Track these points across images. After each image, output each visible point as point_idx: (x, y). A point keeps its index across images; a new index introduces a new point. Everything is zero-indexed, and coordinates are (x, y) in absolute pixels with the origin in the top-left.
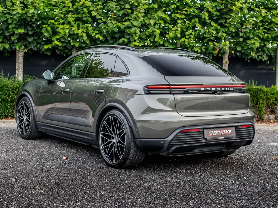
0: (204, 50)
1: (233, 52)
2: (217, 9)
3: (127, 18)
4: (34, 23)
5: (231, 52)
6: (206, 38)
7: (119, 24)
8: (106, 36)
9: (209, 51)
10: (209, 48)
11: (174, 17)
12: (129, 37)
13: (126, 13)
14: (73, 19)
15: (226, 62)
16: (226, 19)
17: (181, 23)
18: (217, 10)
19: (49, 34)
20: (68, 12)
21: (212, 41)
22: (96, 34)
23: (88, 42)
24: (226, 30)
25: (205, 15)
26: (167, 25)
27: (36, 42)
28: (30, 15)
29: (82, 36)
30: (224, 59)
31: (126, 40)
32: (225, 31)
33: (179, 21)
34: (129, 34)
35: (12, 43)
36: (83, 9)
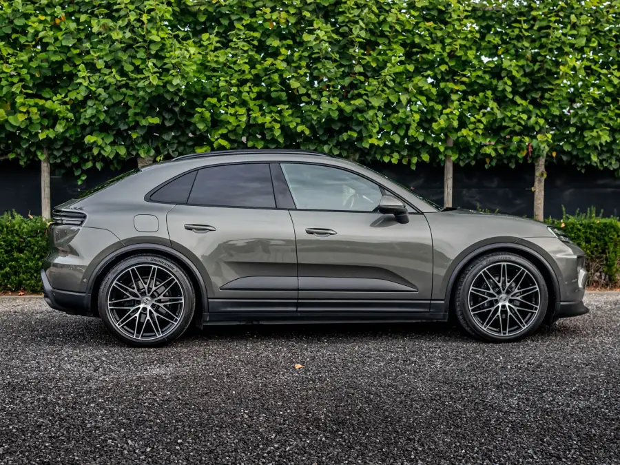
0: (502, 152)
1: (554, 154)
2: (524, 71)
3: (356, 92)
4: (176, 104)
5: (550, 154)
6: (506, 127)
7: (342, 104)
8: (316, 127)
9: (509, 154)
10: (511, 148)
11: (443, 89)
12: (360, 128)
13: (355, 82)
14: (253, 96)
15: (542, 175)
16: (544, 91)
17: (459, 100)
18: (525, 75)
19: (206, 126)
20: (242, 83)
21: (517, 134)
22: (298, 124)
23: (281, 140)
24: (544, 112)
25: (506, 86)
26: (431, 104)
27: (176, 141)
28: (172, 90)
29: (271, 129)
30: (536, 168)
31: (355, 135)
32: (542, 114)
33: (454, 97)
34: (360, 123)
35: (131, 145)
36: (272, 76)
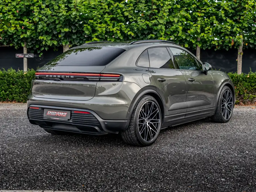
0: (221, 43)
1: (247, 44)
2: (232, 7)
3: (154, 17)
4: (76, 23)
5: (245, 44)
6: (222, 32)
7: (148, 22)
8: (137, 32)
9: (225, 44)
10: (226, 42)
11: (194, 15)
12: (156, 33)
13: (154, 13)
14: (109, 19)
15: (241, 53)
16: (240, 16)
17: (200, 20)
18: (233, 9)
19: (89, 32)
20: (104, 13)
21: (227, 35)
22: (129, 31)
23: (121, 38)
24: (240, 25)
25: (222, 13)
26: (189, 22)
27: (79, 39)
28: (73, 17)
29: (116, 33)
30: (238, 50)
31: (154, 36)
32: (239, 26)
33: (199, 19)
34: (156, 31)
35: (59, 40)
36: (117, 11)
